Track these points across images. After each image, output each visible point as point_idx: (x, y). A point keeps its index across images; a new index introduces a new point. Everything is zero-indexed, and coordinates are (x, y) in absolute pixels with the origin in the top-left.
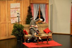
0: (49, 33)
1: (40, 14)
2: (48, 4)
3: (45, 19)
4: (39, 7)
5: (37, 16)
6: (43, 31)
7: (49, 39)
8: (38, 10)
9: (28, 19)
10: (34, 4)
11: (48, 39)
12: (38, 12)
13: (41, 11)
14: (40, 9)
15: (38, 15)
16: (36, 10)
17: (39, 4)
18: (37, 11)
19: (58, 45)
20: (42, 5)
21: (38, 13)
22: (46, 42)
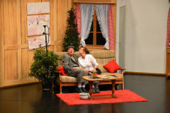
0: (116, 72)
1: (95, 29)
2: (114, 4)
3: (107, 39)
4: (93, 11)
5: (88, 32)
6: (104, 67)
7: (118, 84)
8: (91, 19)
9: (68, 38)
10: (82, 6)
11: (114, 85)
12: (91, 24)
13: (97, 22)
14: (95, 16)
15: (92, 30)
16: (87, 18)
17: (95, 4)
18: (89, 21)
19: (137, 100)
20: (101, 6)
21: (92, 26)
22: (110, 92)
